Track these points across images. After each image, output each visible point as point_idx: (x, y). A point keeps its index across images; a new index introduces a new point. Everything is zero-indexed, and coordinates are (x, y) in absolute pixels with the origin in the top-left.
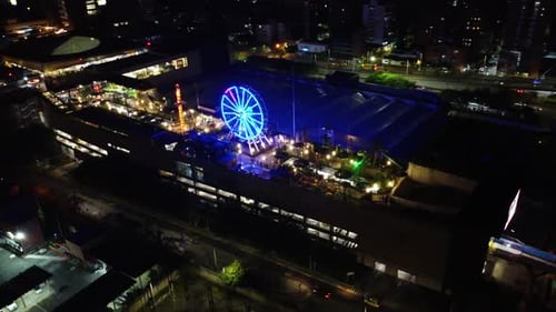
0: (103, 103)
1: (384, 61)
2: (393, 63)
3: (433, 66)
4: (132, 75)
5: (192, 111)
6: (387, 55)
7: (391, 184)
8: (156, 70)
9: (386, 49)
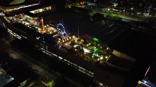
0: (22, 21)
1: (113, 10)
2: (116, 10)
3: (129, 12)
4: (33, 12)
5: (48, 25)
6: (115, 7)
7: (106, 57)
8: (41, 10)
9: (115, 5)
